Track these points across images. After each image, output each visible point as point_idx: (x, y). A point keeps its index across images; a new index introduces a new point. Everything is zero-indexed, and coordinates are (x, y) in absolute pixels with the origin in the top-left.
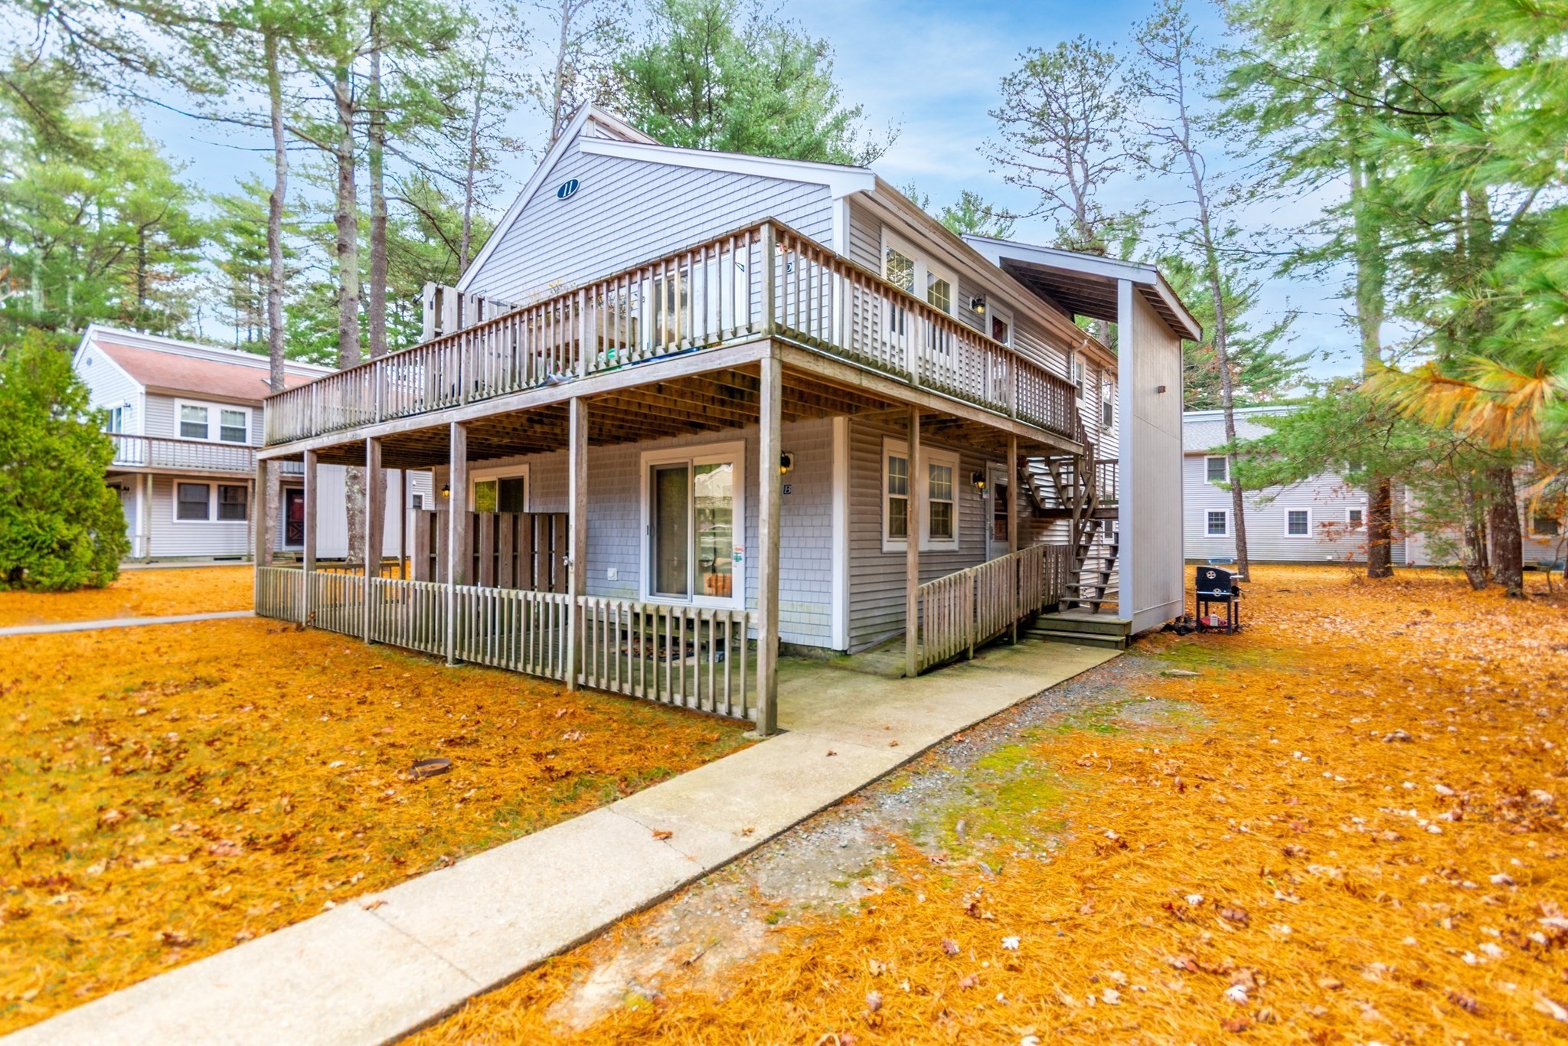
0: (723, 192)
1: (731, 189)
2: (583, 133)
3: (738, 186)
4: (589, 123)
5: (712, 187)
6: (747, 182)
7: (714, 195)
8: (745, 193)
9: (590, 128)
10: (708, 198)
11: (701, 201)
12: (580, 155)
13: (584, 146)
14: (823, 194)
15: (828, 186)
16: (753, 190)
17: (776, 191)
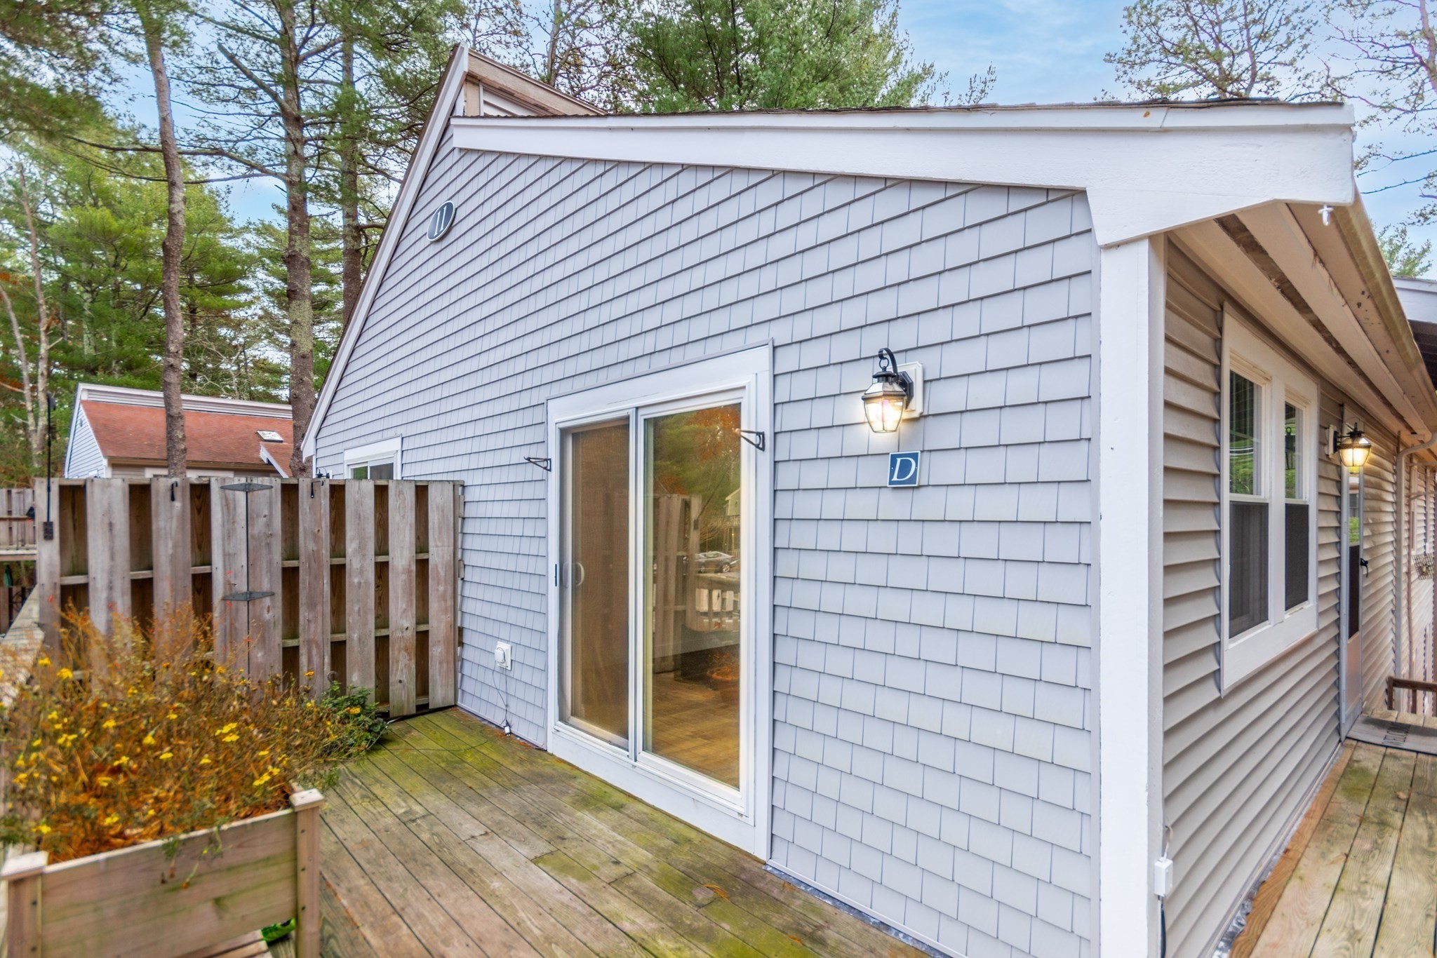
0: (708, 222)
1: (728, 213)
2: (459, 112)
3: (746, 204)
4: (469, 90)
5: (683, 209)
6: (771, 191)
7: (689, 231)
8: (766, 223)
9: (474, 100)
10: (673, 239)
11: (659, 246)
12: (456, 155)
13: (461, 138)
14: (1052, 221)
15: (1077, 195)
16: (788, 214)
17: (861, 215)
